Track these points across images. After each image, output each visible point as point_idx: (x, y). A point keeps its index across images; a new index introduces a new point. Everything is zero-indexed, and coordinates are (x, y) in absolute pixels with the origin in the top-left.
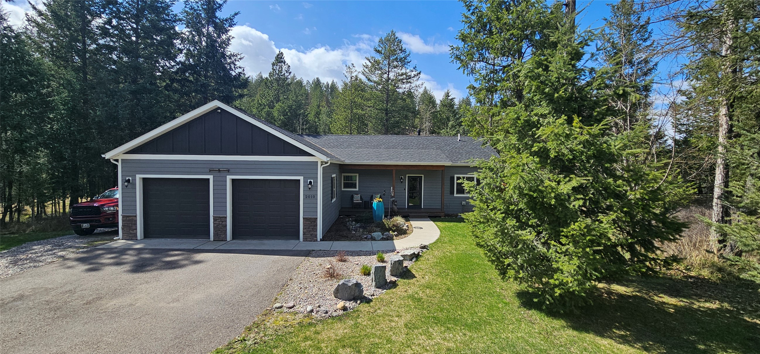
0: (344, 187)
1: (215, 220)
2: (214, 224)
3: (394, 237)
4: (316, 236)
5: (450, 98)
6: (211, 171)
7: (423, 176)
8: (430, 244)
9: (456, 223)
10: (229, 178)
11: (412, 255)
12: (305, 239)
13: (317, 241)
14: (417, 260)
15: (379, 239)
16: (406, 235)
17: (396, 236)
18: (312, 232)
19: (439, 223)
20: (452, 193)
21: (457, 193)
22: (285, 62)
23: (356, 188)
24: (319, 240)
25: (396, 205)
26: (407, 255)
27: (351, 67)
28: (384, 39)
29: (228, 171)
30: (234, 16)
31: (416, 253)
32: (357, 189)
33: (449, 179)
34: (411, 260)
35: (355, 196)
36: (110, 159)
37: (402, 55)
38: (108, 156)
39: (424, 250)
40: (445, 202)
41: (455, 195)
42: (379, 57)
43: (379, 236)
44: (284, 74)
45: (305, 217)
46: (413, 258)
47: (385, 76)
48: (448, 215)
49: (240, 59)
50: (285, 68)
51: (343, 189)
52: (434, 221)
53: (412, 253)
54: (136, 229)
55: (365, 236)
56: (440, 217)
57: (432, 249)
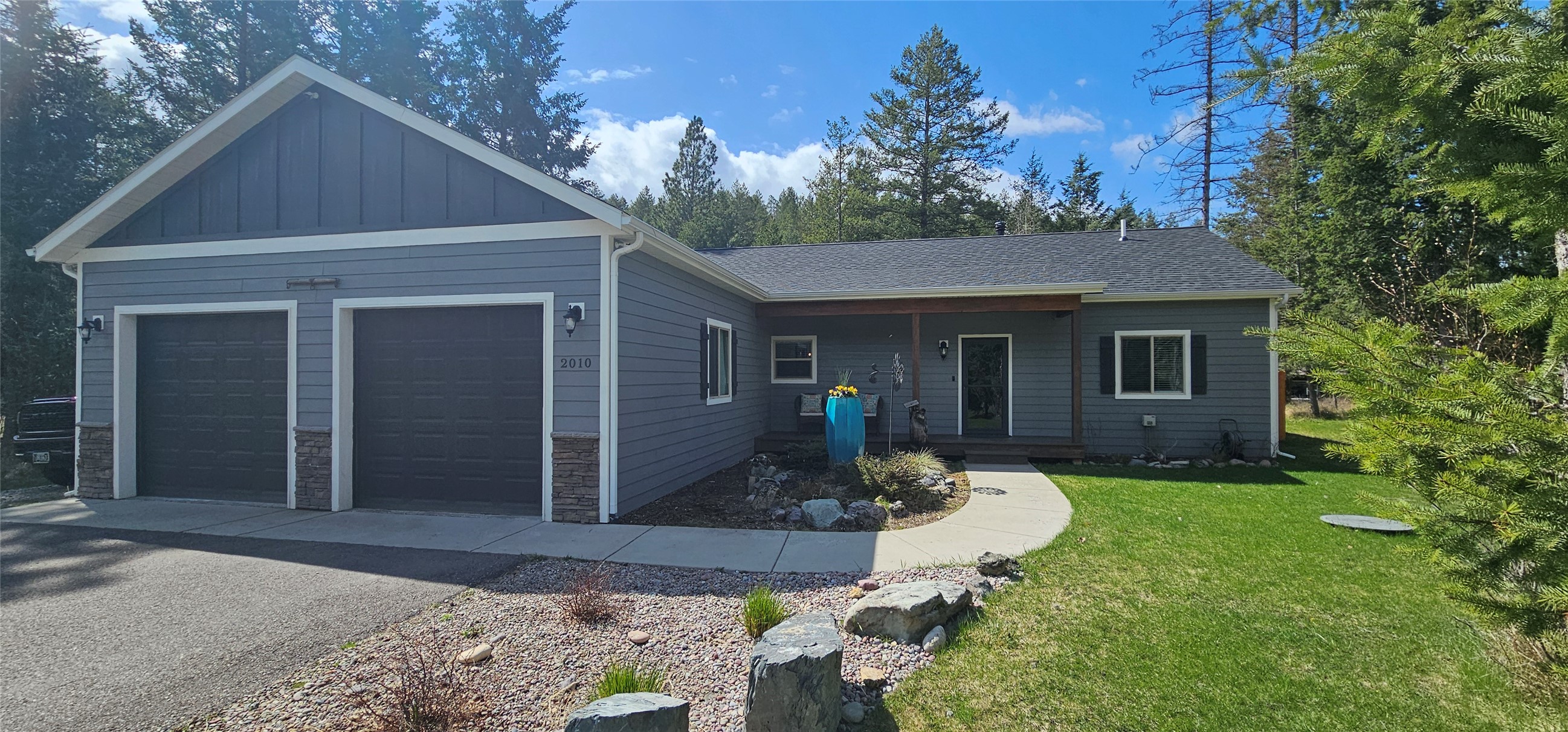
0: (779, 375)
1: (300, 442)
2: (299, 455)
3: (890, 520)
4: (595, 504)
5: (1087, 174)
6: (293, 287)
7: (1010, 336)
8: (1030, 554)
9: (1128, 481)
10: (341, 305)
11: (921, 610)
12: (560, 515)
13: (597, 521)
14: (950, 642)
15: (829, 522)
16: (939, 514)
17: (898, 514)
18: (583, 491)
19: (1069, 480)
20: (1107, 387)
21: (1126, 388)
22: (706, 137)
23: (808, 375)
24: (604, 518)
25: (921, 422)
26: (895, 610)
27: (839, 125)
28: (914, 49)
29: (337, 283)
30: (562, 10)
31: (950, 599)
32: (814, 381)
33: (1096, 345)
34: (917, 638)
35: (807, 398)
36: (59, 265)
37: (958, 82)
38: (41, 252)
39: (999, 583)
40: (1084, 417)
41: (1119, 395)
42: (901, 92)
43: (828, 512)
44: (704, 163)
45: (561, 434)
46: (927, 629)
47: (920, 135)
48: (1097, 459)
49: (579, 106)
50: (705, 149)
51: (774, 381)
52: (1048, 472)
53: (924, 598)
54: (111, 468)
55: (782, 512)
56: (1069, 461)
57: (1035, 578)
